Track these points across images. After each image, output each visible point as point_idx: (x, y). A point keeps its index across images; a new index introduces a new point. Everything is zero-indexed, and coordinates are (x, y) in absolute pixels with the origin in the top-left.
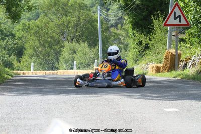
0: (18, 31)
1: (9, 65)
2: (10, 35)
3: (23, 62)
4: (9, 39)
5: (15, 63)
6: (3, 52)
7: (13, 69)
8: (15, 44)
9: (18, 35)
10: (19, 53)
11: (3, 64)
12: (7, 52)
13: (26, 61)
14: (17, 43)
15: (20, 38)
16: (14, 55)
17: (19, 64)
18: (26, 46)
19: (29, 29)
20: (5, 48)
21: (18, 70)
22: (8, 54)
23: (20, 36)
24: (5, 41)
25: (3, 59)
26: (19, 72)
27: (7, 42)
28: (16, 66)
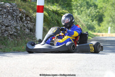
0: (100, 2)
1: (91, 28)
2: (93, 6)
3: (103, 26)
4: (92, 8)
5: (97, 27)
6: (88, 18)
7: (95, 31)
8: (96, 13)
9: (100, 5)
10: (100, 19)
11: (87, 27)
12: (91, 18)
13: (105, 26)
14: (98, 12)
15: (102, 8)
16: (96, 21)
17: (99, 28)
18: (105, 14)
19: (108, 2)
20: (89, 16)
21: (99, 32)
22: (91, 20)
23: (102, 6)
24: (90, 10)
25: (87, 24)
26: (99, 34)
27: (91, 10)
28: (97, 29)
